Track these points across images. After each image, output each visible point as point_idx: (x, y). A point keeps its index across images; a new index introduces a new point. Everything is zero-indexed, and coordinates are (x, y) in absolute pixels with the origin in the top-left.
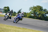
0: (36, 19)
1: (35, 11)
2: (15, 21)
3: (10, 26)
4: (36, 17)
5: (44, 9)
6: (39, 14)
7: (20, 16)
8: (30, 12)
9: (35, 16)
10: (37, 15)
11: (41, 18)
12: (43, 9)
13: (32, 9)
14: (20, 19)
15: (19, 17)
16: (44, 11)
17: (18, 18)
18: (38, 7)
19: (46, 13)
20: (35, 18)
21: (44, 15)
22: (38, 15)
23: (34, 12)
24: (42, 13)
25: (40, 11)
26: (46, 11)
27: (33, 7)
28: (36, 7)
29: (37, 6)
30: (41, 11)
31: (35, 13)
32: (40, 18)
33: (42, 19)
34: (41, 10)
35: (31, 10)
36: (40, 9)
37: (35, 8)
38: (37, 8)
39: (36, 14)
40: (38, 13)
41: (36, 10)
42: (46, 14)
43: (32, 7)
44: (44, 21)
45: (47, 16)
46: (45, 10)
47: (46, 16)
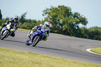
0: (57, 33)
1: (55, 16)
2: (30, 42)
3: (2, 48)
4: (58, 29)
5: (74, 13)
6: (64, 23)
7: (42, 30)
8: (44, 19)
9: (55, 26)
10: (58, 25)
11: (68, 31)
12: (71, 13)
13: (49, 14)
14: (42, 37)
15: (41, 33)
16: (74, 17)
17: (37, 35)
18: (61, 9)
19: (79, 20)
20: (54, 33)
21: (73, 25)
22: (61, 25)
23: (53, 18)
24: (69, 22)
25: (65, 16)
26: (77, 17)
27: (50, 10)
28: (56, 9)
29: (59, 7)
30: (68, 17)
31: (54, 20)
32: (65, 33)
33: (69, 34)
34: (69, 15)
35: (47, 15)
36: (66, 12)
37: (54, 10)
38: (58, 10)
39: (56, 23)
40: (61, 21)
41: (57, 16)
42: (77, 23)
43: (48, 9)
44: (74, 37)
45: (80, 27)
46: (76, 15)
47: (78, 27)
